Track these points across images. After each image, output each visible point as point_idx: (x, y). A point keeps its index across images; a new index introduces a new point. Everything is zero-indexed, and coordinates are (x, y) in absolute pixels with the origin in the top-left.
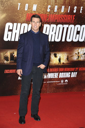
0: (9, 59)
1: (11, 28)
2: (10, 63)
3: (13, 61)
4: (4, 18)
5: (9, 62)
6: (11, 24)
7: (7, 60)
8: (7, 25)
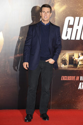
0: (68, 63)
5: (67, 66)
8: (67, 19)
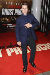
2: (4, 22)
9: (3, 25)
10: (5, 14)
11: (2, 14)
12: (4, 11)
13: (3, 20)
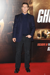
1: (42, 13)
2: (41, 38)
3: (43, 37)
4: (38, 6)
6: (42, 10)
7: (39, 36)
9: (39, 45)
10: (44, 22)
11: (38, 21)
12: (43, 15)
13: (39, 35)
